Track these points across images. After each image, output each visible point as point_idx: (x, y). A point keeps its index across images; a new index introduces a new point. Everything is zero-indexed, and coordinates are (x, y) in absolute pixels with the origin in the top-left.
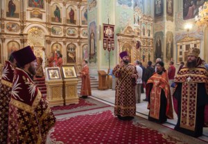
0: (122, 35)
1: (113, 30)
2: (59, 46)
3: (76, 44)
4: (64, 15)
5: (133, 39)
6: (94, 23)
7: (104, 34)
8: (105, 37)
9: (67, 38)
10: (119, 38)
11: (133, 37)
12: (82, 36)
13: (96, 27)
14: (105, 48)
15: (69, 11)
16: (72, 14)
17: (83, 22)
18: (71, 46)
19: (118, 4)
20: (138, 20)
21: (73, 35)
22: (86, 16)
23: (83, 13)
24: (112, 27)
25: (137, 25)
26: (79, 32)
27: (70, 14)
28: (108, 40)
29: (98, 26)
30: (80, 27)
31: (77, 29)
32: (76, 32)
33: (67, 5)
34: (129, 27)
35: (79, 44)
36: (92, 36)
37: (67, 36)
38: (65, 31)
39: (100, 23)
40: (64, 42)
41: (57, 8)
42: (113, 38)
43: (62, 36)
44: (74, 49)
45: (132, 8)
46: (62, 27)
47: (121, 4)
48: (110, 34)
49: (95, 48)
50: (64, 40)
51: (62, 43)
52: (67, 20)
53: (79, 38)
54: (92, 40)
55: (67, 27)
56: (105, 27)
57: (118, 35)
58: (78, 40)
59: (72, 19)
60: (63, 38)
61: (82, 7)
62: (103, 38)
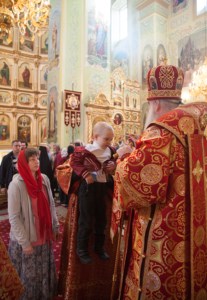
0: (92, 106)
1: (79, 99)
2: (6, 119)
3: (32, 117)
4: (15, 75)
5: (109, 112)
6: (55, 88)
7: (67, 104)
8: (67, 108)
9: (18, 108)
10: (88, 109)
11: (108, 108)
12: (40, 106)
13: (57, 94)
14: (66, 124)
15: (22, 70)
16: (27, 75)
17: (43, 87)
18: (24, 119)
19: (87, 64)
20: (120, 86)
21: (28, 104)
22: (46, 77)
23: (43, 74)
24: (78, 95)
25: (117, 92)
26: (36, 101)
27: (23, 74)
28: (72, 113)
29: (59, 92)
30: (37, 93)
31: (33, 95)
32: (32, 101)
33: (20, 63)
34: (102, 96)
35: (36, 116)
36: (52, 106)
37: (19, 105)
38: (15, 98)
39: (62, 89)
40: (13, 113)
41: (6, 66)
42: (78, 109)
43: (11, 104)
44: (29, 123)
45: (108, 69)
46: (12, 93)
47: (92, 64)
48: (75, 104)
50: (14, 110)
51: (11, 115)
52: (20, 83)
53: (36, 108)
54: (52, 112)
55: (19, 93)
56: (68, 94)
57: (86, 105)
58: (35, 111)
59: (26, 82)
60: (12, 107)
61: (41, 66)
62: (65, 109)
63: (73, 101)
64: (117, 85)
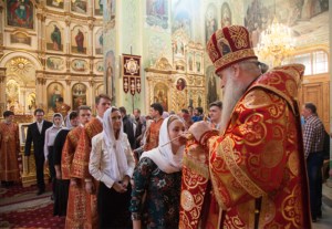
0: (152, 71)
1: (139, 63)
2: (59, 87)
3: (87, 84)
4: (68, 39)
5: (171, 76)
6: (112, 52)
7: (125, 70)
8: (125, 73)
9: (72, 75)
10: (148, 74)
11: (170, 73)
12: (95, 72)
13: (114, 59)
14: (126, 91)
15: (75, 34)
16: (80, 38)
17: (98, 51)
18: (79, 87)
19: (146, 25)
20: (182, 49)
21: (82, 70)
22: (101, 41)
23: (98, 37)
24: (137, 60)
25: (179, 55)
26: (92, 66)
27: (76, 38)
28: (132, 79)
29: (117, 57)
30: (92, 58)
31: (88, 60)
32: (87, 66)
33: (72, 25)
34: (163, 59)
35: (92, 83)
36: (109, 72)
37: (72, 71)
38: (68, 65)
39: (119, 54)
40: (67, 81)
41: (57, 29)
42: (138, 74)
43: (64, 71)
44: (84, 91)
45: (169, 30)
46: (64, 58)
47: (151, 25)
48: (135, 69)
49: (113, 89)
50: (67, 77)
51: (64, 83)
52: (73, 48)
53: (92, 74)
55: (72, 59)
56: (126, 58)
57: (147, 70)
58: (90, 78)
59: (80, 46)
60: (65, 74)
61: (96, 29)
62: (123, 75)
63: (132, 65)
64: (179, 48)
